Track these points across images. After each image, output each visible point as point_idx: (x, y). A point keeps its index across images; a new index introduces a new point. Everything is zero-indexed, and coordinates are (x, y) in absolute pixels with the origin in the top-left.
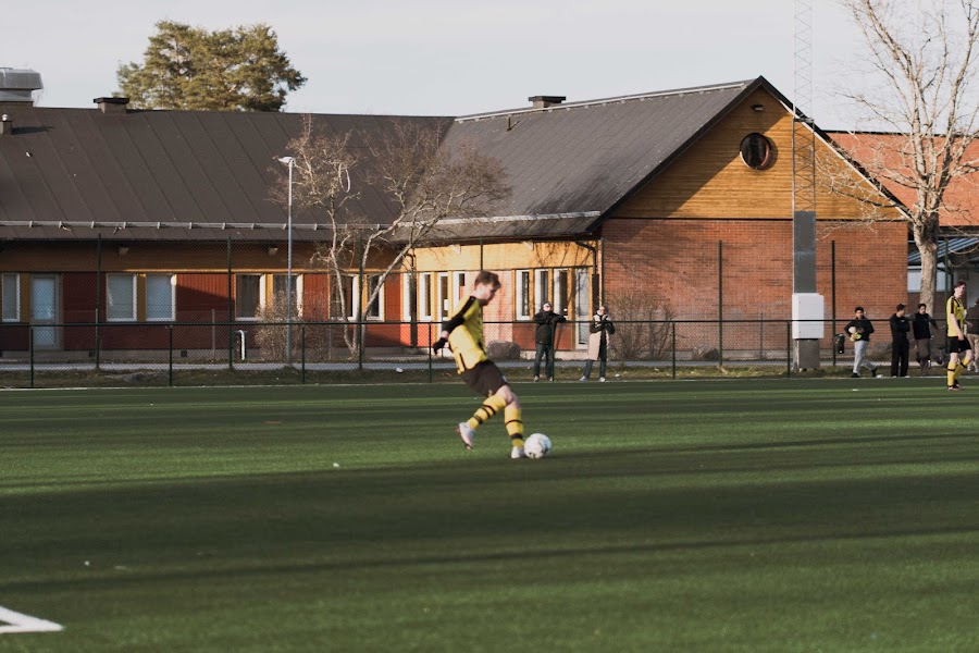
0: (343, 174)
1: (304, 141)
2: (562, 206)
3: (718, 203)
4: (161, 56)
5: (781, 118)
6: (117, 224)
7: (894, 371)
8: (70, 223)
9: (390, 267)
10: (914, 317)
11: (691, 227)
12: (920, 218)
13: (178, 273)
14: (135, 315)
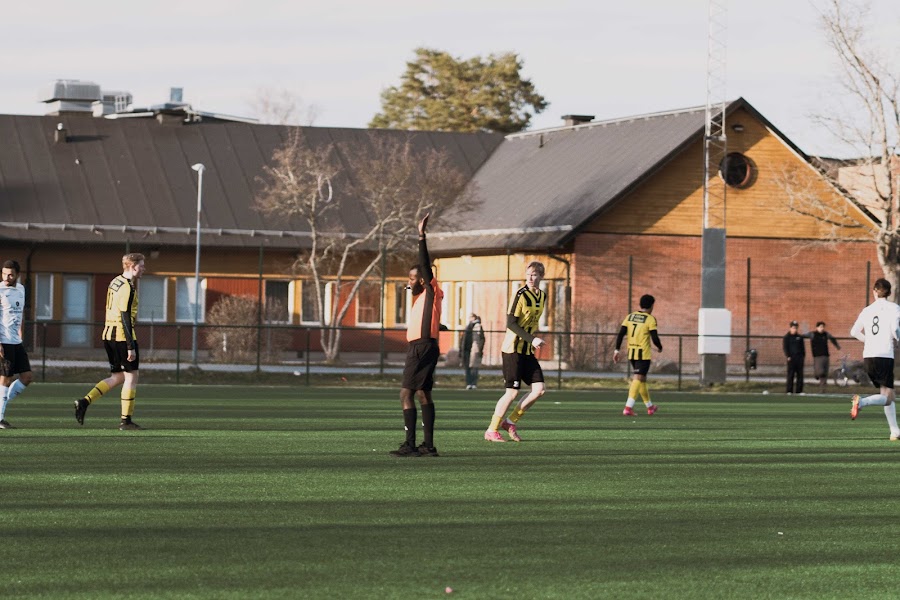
0: (325, 186)
1: (290, 152)
2: (549, 221)
3: (695, 220)
4: (417, 80)
5: (762, 138)
6: (147, 229)
7: (790, 387)
8: (101, 227)
9: (363, 275)
10: (813, 335)
11: (665, 243)
12: (883, 239)
13: (208, 278)
14: (165, 316)
